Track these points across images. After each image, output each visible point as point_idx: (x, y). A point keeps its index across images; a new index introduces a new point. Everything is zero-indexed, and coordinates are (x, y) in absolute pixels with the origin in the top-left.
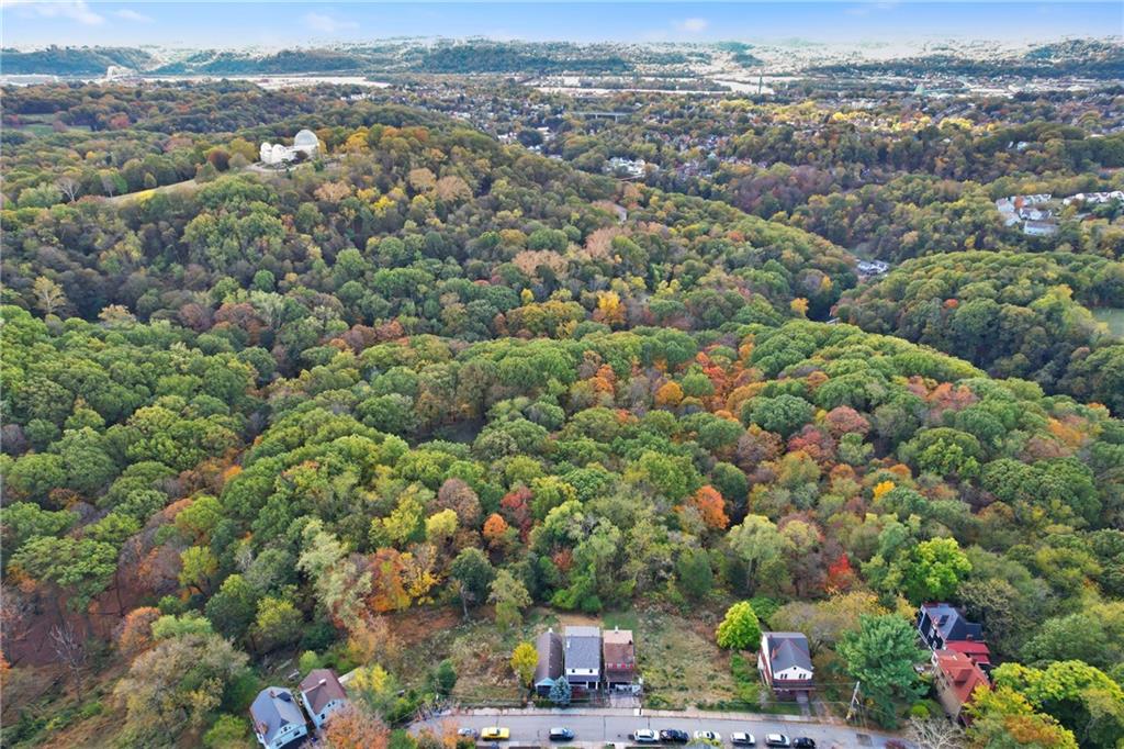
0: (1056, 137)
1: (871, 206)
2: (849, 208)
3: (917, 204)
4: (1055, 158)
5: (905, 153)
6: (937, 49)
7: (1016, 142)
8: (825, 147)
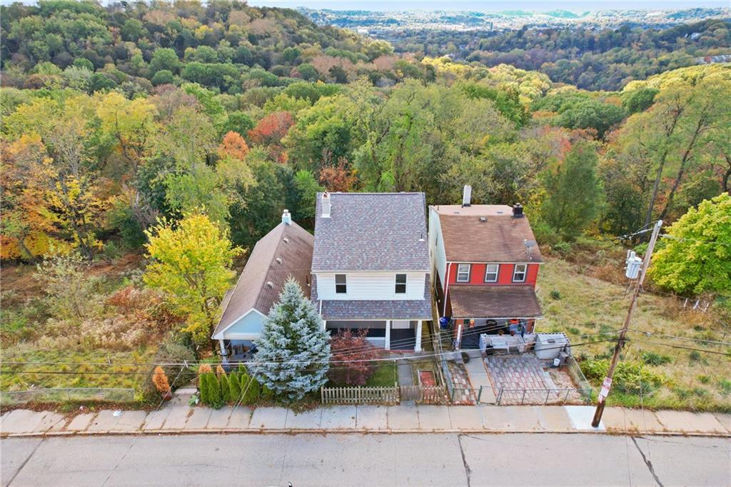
0: (721, 27)
1: (590, 67)
2: (574, 68)
3: (626, 63)
4: (723, 40)
5: (609, 41)
6: (605, 16)
7: (690, 34)
8: (548, 39)
